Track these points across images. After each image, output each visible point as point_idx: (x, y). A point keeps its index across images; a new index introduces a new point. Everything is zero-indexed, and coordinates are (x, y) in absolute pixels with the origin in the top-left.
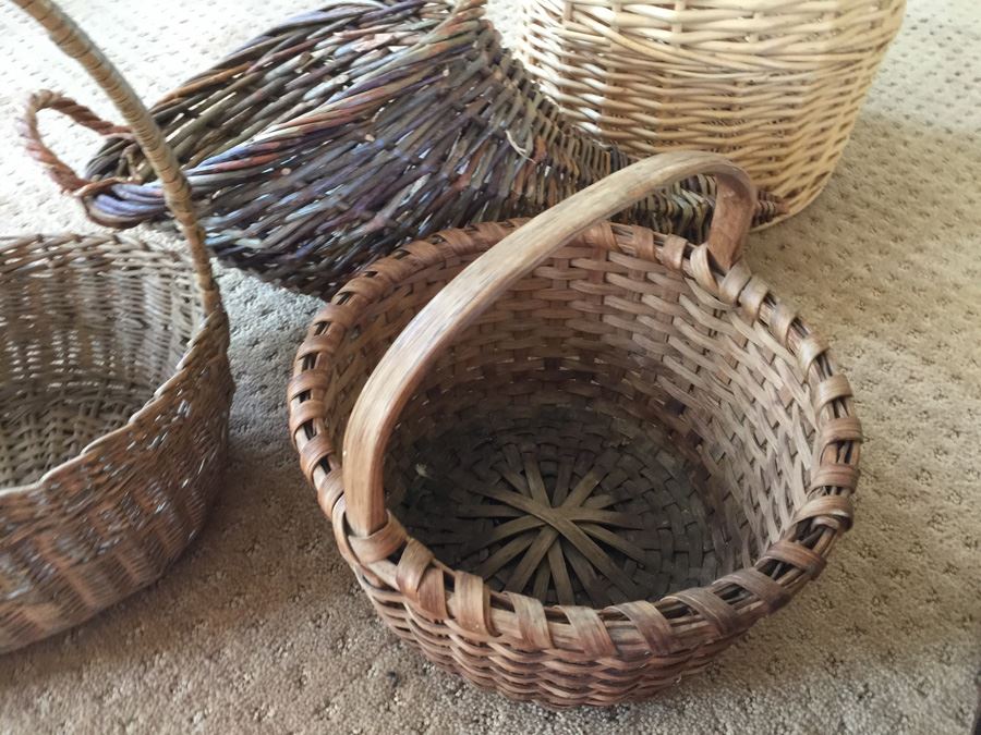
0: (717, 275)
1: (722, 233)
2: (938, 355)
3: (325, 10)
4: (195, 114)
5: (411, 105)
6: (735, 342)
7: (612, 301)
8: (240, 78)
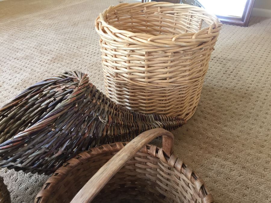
0: (167, 158)
1: (166, 146)
2: (237, 161)
3: (46, 81)
4: (6, 116)
5: (66, 117)
6: (176, 177)
7: (137, 165)
8: (20, 103)
